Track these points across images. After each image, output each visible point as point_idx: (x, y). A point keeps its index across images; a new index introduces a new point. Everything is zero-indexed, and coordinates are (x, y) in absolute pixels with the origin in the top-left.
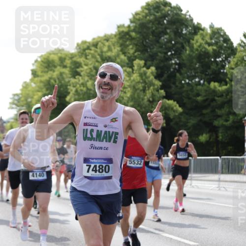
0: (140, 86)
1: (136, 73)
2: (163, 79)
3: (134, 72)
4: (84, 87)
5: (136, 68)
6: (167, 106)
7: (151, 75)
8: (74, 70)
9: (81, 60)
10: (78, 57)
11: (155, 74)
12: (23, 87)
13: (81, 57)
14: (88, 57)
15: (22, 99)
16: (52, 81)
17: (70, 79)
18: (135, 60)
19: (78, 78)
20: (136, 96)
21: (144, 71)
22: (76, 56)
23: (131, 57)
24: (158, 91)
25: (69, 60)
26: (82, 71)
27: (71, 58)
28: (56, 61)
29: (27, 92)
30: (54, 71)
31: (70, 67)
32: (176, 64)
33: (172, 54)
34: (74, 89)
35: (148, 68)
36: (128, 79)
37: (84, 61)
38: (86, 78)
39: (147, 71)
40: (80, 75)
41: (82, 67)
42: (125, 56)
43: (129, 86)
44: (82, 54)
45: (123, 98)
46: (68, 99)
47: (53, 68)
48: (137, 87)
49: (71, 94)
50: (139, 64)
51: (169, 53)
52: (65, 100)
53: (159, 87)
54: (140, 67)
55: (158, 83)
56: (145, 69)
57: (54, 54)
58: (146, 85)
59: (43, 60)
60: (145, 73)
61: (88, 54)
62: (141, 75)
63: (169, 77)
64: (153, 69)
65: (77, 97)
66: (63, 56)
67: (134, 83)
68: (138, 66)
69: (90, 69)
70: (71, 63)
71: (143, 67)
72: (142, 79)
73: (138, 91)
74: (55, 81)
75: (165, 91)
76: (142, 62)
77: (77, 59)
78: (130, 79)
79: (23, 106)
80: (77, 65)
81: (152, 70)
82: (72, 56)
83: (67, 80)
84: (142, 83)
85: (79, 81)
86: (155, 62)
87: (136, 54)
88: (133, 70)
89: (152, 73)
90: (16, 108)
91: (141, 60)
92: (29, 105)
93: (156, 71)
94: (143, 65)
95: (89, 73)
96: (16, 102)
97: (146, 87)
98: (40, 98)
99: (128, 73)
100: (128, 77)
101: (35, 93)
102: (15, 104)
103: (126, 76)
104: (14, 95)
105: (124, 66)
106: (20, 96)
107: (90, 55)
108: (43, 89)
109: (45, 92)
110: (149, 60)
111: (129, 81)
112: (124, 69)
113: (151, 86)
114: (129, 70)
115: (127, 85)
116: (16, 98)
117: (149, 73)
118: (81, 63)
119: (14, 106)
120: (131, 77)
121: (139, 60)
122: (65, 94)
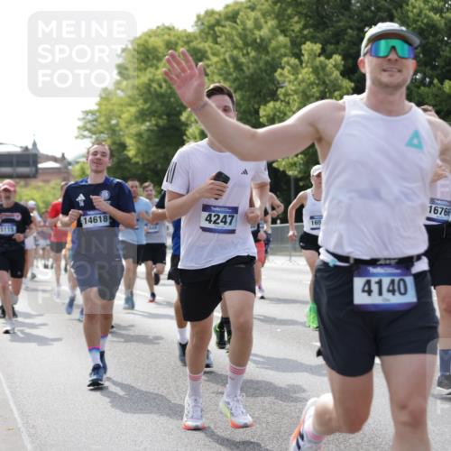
1: (306, 66)
2: (356, 76)
3: (304, 65)
5: (305, 58)
7: (334, 69)
9: (206, 46)
10: (199, 40)
11: (341, 68)
12: (102, 98)
13: (205, 40)
14: (219, 40)
15: (102, 119)
16: (155, 85)
18: (304, 43)
21: (321, 62)
22: (195, 38)
23: (297, 37)
25: (183, 47)
26: (208, 66)
27: (187, 43)
28: (160, 50)
29: (110, 107)
30: (157, 68)
35: (329, 57)
36: (292, 77)
37: (211, 48)
38: (217, 79)
39: (327, 61)
41: (208, 59)
42: (286, 36)
43: (296, 92)
44: (208, 34)
46: (184, 117)
47: (155, 62)
48: (308, 93)
50: (312, 50)
52: (180, 120)
53: (351, 91)
54: (314, 56)
55: (347, 84)
56: (322, 58)
57: (157, 36)
58: (327, 89)
59: (136, 47)
60: (324, 67)
61: (218, 34)
62: (316, 71)
64: (337, 58)
66: (173, 39)
67: (304, 85)
68: (310, 54)
69: (225, 60)
71: (319, 55)
72: (319, 79)
73: (312, 100)
74: (161, 86)
76: (317, 47)
77: (200, 43)
78: (296, 79)
79: (102, 132)
80: (199, 55)
81: (335, 61)
82: (188, 39)
84: (318, 85)
86: (342, 46)
87: (305, 32)
88: (301, 62)
89: (335, 66)
90: (91, 137)
91: (316, 43)
92: (113, 131)
93: (343, 62)
94: (319, 51)
95: (222, 69)
96: (89, 126)
97: (326, 93)
98: (133, 118)
99: (292, 67)
100: (293, 74)
101: (124, 109)
102: (87, 130)
103: (289, 72)
104: (86, 113)
105: (285, 55)
106: (98, 114)
107: (224, 36)
108: (138, 100)
109: (141, 106)
110: (331, 44)
111: (296, 83)
112: (285, 59)
113: (335, 91)
114: (294, 61)
115: (292, 90)
116: (90, 117)
117: (330, 66)
118: (206, 52)
119: (86, 133)
120: (298, 74)
121: (312, 42)
122: (178, 109)
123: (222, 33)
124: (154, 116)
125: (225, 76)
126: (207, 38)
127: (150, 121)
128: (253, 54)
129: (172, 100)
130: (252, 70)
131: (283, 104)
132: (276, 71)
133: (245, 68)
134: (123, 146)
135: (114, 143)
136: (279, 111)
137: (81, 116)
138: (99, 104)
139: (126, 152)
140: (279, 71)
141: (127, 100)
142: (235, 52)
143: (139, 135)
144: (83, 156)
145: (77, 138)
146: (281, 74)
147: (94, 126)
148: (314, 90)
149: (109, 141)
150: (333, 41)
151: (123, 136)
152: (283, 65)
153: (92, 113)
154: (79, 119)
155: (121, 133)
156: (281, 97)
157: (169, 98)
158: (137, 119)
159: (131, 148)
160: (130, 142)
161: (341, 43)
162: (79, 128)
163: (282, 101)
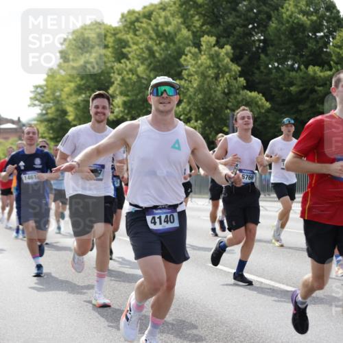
0: (211, 72)
1: (205, 54)
2: (242, 62)
3: (203, 53)
4: (133, 74)
5: (204, 47)
6: (248, 99)
7: (225, 56)
8: (119, 51)
9: (128, 37)
10: (123, 32)
11: (231, 55)
12: (48, 76)
13: (127, 32)
15: (48, 92)
17: (113, 64)
18: (203, 36)
19: (125, 63)
20: (206, 86)
21: (216, 51)
22: (120, 31)
23: (197, 31)
24: (236, 79)
25: (110, 37)
26: (130, 52)
27: (115, 35)
29: (55, 83)
31: (113, 47)
32: (260, 41)
33: (254, 28)
34: (119, 78)
35: (222, 47)
36: (193, 62)
37: (132, 39)
38: (136, 62)
39: (220, 50)
40: (128, 59)
41: (130, 47)
42: (189, 30)
43: (196, 72)
44: (130, 28)
45: (188, 89)
46: (111, 91)
48: (206, 74)
49: (115, 85)
50: (209, 41)
51: (250, 26)
53: (238, 73)
54: (210, 46)
55: (235, 68)
56: (216, 48)
58: (220, 71)
60: (218, 55)
61: (137, 28)
62: (212, 57)
63: (250, 59)
64: (228, 48)
65: (124, 88)
67: (202, 68)
68: (207, 45)
69: (142, 49)
70: (114, 41)
71: (214, 46)
72: (214, 63)
73: (209, 79)
75: (245, 79)
76: (213, 40)
77: (123, 35)
79: (49, 102)
80: (122, 44)
81: (227, 50)
82: (115, 32)
83: (109, 65)
84: (213, 68)
85: (126, 66)
86: (232, 39)
87: (204, 28)
88: (200, 51)
89: (227, 54)
90: (40, 105)
91: (212, 36)
92: (57, 101)
93: (232, 51)
94: (214, 42)
95: (139, 55)
96: (38, 97)
97: (219, 74)
98: (73, 92)
99: (193, 55)
100: (194, 60)
101: (65, 84)
102: (37, 100)
103: (191, 58)
104: (37, 87)
105: (188, 45)
106: (45, 88)
107: (141, 30)
108: (77, 77)
109: (79, 82)
110: (224, 37)
111: (196, 66)
112: (188, 49)
113: (226, 72)
114: (194, 50)
115: (194, 72)
116: (39, 90)
117: (223, 54)
118: (128, 41)
119: (37, 102)
120: (198, 59)
121: (208, 36)
122: (107, 84)
123: (140, 27)
124: (88, 90)
125: (141, 60)
126: (129, 32)
127: (85, 94)
128: (164, 44)
129: (102, 78)
130: (163, 56)
131: (187, 82)
132: (181, 57)
133: (157, 55)
134: (64, 113)
135: (57, 110)
136: (183, 88)
137: (33, 89)
138: (46, 80)
139: (66, 117)
140: (184, 57)
141: (68, 77)
142: (150, 42)
143: (77, 104)
144: (34, 120)
145: (29, 106)
146: (185, 60)
147: (43, 97)
148: (210, 72)
149: (53, 109)
150: (225, 35)
151: (65, 105)
152: (186, 52)
153: (41, 87)
154: (31, 92)
155: (63, 102)
156: (185, 77)
157: (100, 76)
158: (75, 92)
159: (70, 114)
160: (70, 109)
161: (231, 37)
162: (31, 98)
163: (186, 80)
